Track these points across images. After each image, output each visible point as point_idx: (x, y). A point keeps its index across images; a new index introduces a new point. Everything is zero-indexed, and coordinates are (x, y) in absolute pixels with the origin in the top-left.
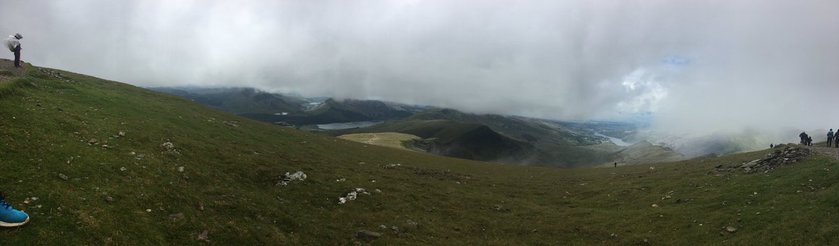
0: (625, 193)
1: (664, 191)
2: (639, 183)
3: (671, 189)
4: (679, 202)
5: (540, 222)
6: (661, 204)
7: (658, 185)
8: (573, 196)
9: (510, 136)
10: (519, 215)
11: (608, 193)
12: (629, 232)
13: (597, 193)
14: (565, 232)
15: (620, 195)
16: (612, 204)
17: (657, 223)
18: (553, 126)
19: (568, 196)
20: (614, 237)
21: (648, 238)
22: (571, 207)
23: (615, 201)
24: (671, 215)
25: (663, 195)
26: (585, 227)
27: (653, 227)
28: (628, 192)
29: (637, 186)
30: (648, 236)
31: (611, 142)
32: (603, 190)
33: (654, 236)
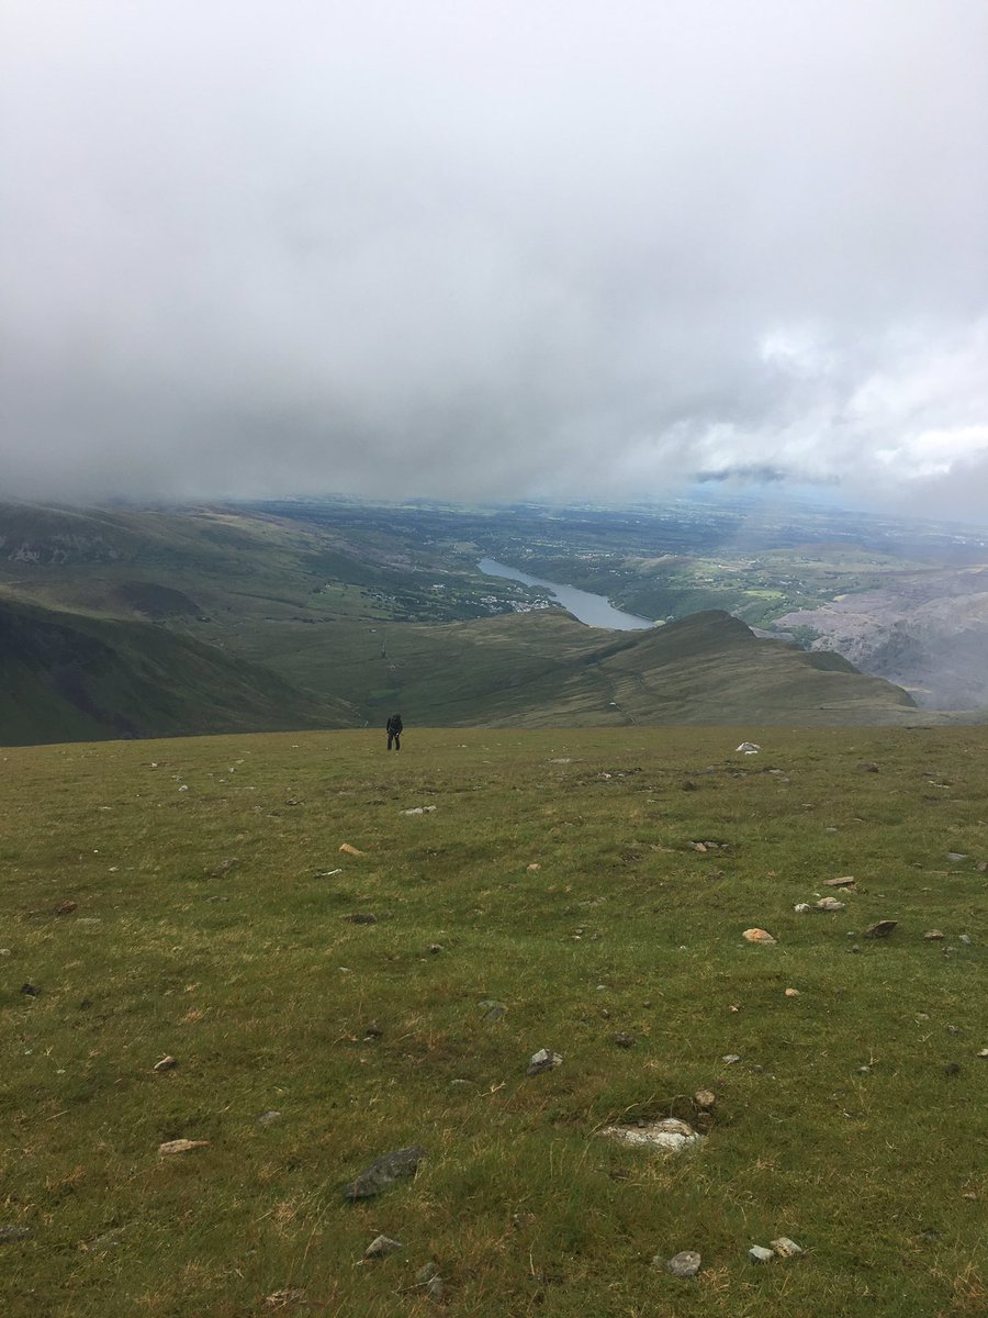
0: (616, 858)
1: (808, 871)
2: (681, 818)
3: (846, 865)
4: (885, 932)
5: (195, 1014)
6: (788, 932)
7: (773, 838)
8: (370, 867)
9: (47, 599)
10: (85, 1005)
11: (529, 858)
12: (625, 1045)
13: (481, 853)
14: (325, 1039)
15: (584, 870)
16: (547, 909)
17: (765, 1022)
18: (271, 530)
19: (351, 865)
20: (545, 1066)
21: (719, 1088)
22: (358, 920)
23: (561, 892)
24: (843, 995)
25: (801, 888)
26: (409, 1024)
27: (753, 1040)
28: (630, 855)
29: (672, 831)
30: (721, 1076)
31: (558, 611)
32: (505, 842)
33: (752, 1081)
